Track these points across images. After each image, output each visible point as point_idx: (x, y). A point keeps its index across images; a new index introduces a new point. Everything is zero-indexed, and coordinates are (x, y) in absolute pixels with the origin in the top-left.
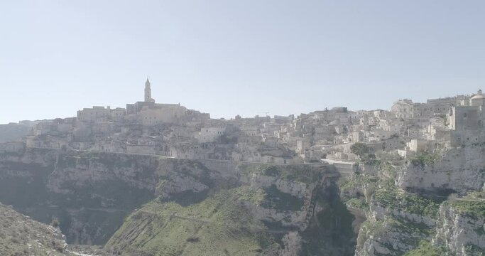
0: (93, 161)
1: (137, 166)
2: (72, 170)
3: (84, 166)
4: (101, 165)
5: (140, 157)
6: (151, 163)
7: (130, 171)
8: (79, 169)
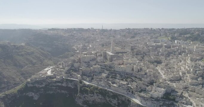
0: (97, 93)
1: (118, 100)
2: (87, 96)
3: (92, 95)
4: (100, 95)
5: (120, 95)
6: (125, 99)
7: (115, 101)
8: (90, 96)
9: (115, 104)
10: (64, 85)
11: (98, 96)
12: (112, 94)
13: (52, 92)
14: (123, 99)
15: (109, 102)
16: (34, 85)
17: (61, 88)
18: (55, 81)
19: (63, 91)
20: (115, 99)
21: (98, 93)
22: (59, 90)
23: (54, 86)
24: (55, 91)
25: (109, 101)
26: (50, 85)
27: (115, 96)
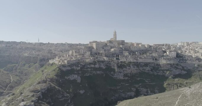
9: (149, 71)
10: (97, 66)
11: (134, 67)
12: (143, 64)
13: (89, 75)
14: (153, 65)
15: (143, 71)
16: (72, 68)
17: (95, 69)
18: (89, 63)
19: (98, 72)
20: (148, 67)
21: (134, 65)
22: (95, 72)
23: (89, 68)
24: (91, 73)
25: (143, 69)
26: (85, 67)
27: (146, 65)
